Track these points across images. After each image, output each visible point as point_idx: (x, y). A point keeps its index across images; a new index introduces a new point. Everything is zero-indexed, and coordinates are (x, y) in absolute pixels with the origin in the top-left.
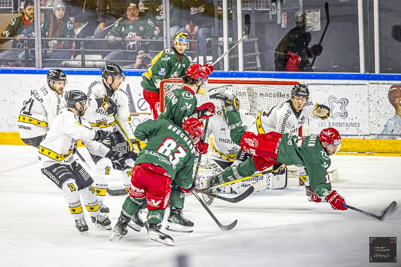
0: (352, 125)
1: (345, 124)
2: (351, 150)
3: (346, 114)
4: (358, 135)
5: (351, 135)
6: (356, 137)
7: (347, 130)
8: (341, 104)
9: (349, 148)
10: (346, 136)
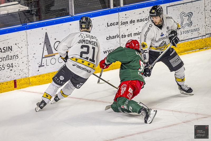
0: (195, 30)
1: (191, 31)
2: (195, 48)
3: (191, 23)
4: (198, 37)
5: (194, 38)
6: (197, 38)
7: (192, 35)
8: (188, 17)
9: (194, 47)
10: (191, 39)
